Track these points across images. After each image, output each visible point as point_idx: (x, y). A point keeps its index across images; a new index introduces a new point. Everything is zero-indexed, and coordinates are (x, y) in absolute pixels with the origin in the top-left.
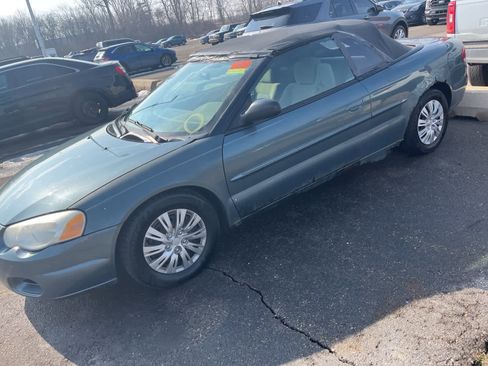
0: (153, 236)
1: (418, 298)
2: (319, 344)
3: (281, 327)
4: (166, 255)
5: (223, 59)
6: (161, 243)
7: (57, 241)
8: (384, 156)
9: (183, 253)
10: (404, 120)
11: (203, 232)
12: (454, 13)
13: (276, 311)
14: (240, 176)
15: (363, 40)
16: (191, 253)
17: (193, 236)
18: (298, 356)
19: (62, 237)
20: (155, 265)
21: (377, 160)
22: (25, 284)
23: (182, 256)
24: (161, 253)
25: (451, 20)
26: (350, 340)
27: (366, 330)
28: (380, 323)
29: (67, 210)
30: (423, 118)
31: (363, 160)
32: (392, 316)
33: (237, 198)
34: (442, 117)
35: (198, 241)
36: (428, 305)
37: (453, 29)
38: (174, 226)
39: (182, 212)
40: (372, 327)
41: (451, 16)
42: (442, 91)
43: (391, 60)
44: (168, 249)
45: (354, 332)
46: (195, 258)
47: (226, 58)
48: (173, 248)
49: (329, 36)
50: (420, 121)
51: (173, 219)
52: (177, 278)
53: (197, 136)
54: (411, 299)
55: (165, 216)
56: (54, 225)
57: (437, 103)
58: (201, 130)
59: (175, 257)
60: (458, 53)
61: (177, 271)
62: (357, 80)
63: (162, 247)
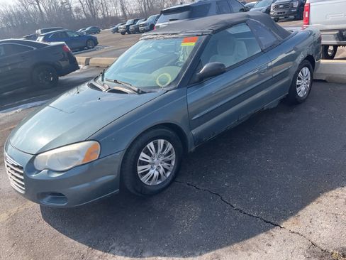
0: (144, 158)
1: (327, 191)
2: (272, 224)
3: (241, 215)
4: (151, 172)
5: (174, 36)
6: (148, 163)
7: (81, 163)
8: (276, 105)
9: (162, 170)
10: (290, 80)
11: (174, 155)
12: (309, 11)
13: (234, 205)
14: (198, 116)
15: (264, 25)
16: (166, 170)
17: (168, 158)
18: (260, 232)
19: (84, 160)
20: (144, 179)
21: (272, 107)
22: (50, 197)
23: (161, 172)
24: (148, 171)
25: (307, 16)
26: (292, 219)
27: (300, 213)
28: (308, 207)
29: (86, 141)
30: (300, 79)
31: (266, 106)
33: (194, 132)
34: (309, 79)
35: (170, 162)
36: (335, 195)
37: (308, 22)
38: (157, 151)
39: (161, 142)
40: (303, 211)
41: (307, 13)
42: (310, 61)
43: (281, 39)
44: (153, 168)
45: (292, 215)
46: (168, 174)
47: (177, 36)
48: (155, 167)
49: (245, 22)
50: (298, 81)
51: (156, 146)
52: (158, 188)
53: (168, 89)
54: (323, 192)
55: (151, 144)
56: (78, 152)
57: (307, 69)
58: (170, 84)
59: (156, 174)
60: (317, 37)
61: (158, 183)
62: (263, 52)
63: (148, 167)
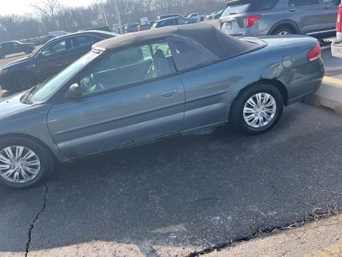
0: (1, 159)
2: (27, 248)
3: (27, 231)
4: (11, 171)
9: (23, 173)
11: (38, 163)
14: (61, 132)
15: (196, 43)
16: (30, 174)
17: (30, 163)
20: (4, 176)
24: (7, 170)
30: (249, 106)
32: (75, 246)
34: (275, 107)
35: (35, 167)
37: (339, 28)
38: (15, 155)
39: (21, 148)
41: (339, 17)
43: (218, 59)
44: (13, 169)
48: (16, 168)
50: (246, 109)
51: (14, 151)
55: (9, 149)
59: (17, 174)
61: (21, 182)
62: (178, 73)
63: (7, 166)
